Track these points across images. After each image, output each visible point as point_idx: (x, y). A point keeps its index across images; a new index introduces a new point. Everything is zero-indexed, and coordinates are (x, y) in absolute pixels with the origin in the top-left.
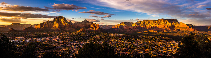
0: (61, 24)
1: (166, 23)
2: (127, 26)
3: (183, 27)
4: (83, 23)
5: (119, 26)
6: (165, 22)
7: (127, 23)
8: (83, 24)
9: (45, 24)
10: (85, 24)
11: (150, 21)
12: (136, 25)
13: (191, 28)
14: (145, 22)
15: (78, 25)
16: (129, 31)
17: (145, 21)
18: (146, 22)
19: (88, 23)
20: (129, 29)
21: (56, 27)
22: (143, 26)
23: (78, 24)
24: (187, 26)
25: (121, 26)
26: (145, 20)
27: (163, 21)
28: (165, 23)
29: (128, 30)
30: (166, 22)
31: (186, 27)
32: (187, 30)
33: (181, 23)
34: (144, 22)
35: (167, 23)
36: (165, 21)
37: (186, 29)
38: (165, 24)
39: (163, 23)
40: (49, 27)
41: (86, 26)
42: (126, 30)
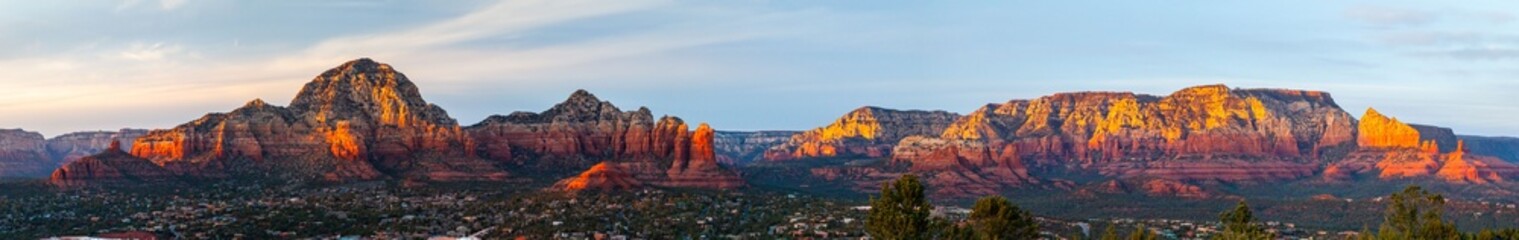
0: (374, 131)
1: (1243, 114)
2: (925, 141)
3: (1391, 149)
4: (565, 116)
5: (836, 144)
6: (1236, 107)
7: (898, 119)
8: (564, 131)
9: (229, 133)
10: (579, 125)
11: (1104, 101)
12: (991, 132)
13: (1452, 156)
14: (1064, 111)
15: (521, 135)
16: (957, 185)
17: (1066, 104)
18: (1072, 109)
19: (608, 117)
20: (954, 168)
21: (331, 153)
22: (1044, 140)
23: (517, 128)
24: (1421, 142)
25: (847, 140)
26: (1061, 97)
27: (1226, 107)
28: (1235, 117)
29: (945, 176)
30: (1249, 108)
31: (1416, 144)
32: (1424, 171)
33: (1374, 122)
34: (1057, 111)
35: (1251, 115)
36: (1242, 103)
37: (1412, 164)
38: (1243, 123)
39: (1219, 119)
40: (264, 153)
41: (588, 140)
42: (931, 172)
